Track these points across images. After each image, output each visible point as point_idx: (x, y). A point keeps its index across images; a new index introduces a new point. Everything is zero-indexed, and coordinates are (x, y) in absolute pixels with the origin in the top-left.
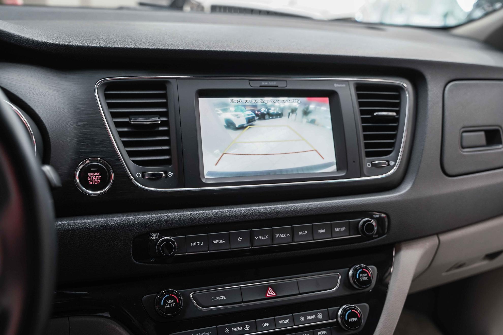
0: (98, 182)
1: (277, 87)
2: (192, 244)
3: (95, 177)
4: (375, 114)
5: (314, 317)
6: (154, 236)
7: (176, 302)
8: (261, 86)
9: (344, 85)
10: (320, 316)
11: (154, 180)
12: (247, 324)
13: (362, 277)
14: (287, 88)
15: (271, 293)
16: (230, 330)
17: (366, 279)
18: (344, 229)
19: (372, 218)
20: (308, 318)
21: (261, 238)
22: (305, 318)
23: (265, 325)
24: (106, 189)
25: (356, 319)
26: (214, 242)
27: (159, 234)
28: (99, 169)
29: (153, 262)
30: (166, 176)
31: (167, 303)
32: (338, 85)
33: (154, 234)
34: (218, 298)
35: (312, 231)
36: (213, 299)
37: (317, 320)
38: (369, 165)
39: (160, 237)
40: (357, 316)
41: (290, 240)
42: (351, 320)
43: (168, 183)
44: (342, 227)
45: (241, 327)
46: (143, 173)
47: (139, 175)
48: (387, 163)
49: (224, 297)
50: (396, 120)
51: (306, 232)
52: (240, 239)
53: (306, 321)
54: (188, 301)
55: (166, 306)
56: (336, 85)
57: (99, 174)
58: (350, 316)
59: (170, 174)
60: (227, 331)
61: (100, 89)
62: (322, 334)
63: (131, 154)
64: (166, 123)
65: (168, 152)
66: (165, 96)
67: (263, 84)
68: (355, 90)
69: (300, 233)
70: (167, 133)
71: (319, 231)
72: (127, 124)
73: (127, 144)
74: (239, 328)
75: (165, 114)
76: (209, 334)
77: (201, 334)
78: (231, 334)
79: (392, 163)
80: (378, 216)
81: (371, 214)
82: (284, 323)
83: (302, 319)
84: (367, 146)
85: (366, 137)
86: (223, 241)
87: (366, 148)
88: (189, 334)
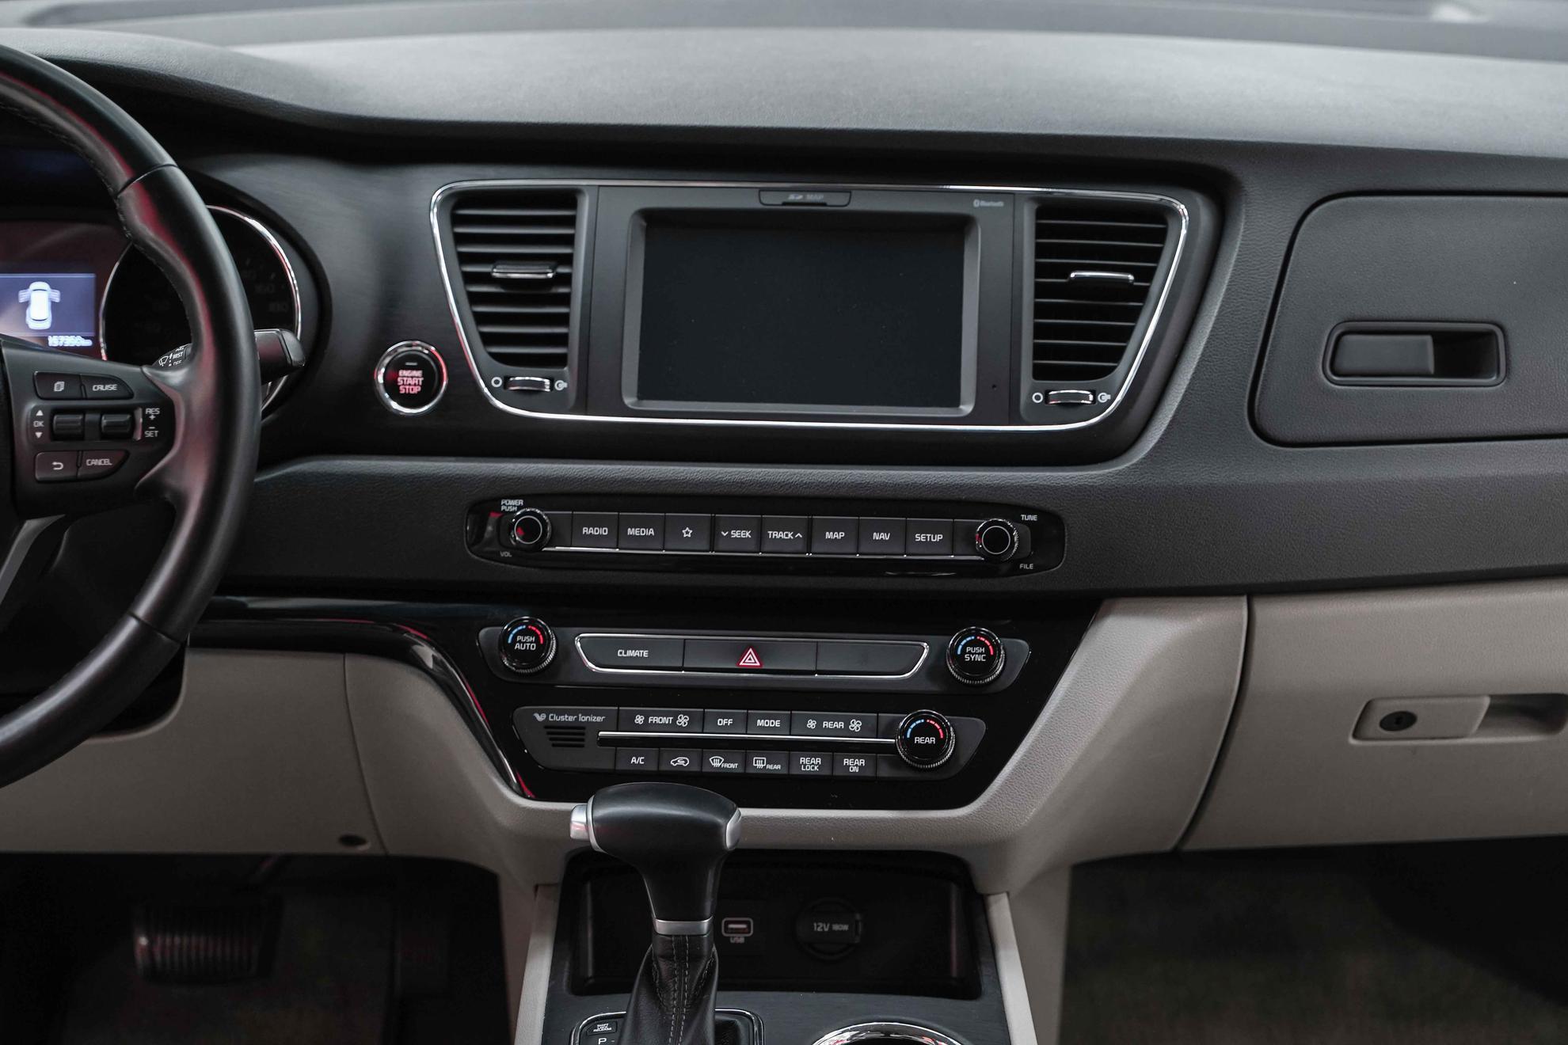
0: (417, 390)
1: (824, 204)
2: (585, 530)
3: (411, 380)
4: (1073, 275)
5: (841, 725)
6: (510, 505)
7: (537, 641)
8: (785, 204)
9: (1000, 204)
10: (855, 725)
11: (530, 396)
12: (685, 714)
13: (970, 653)
14: (850, 208)
15: (750, 660)
16: (646, 720)
17: (980, 658)
18: (939, 537)
19: (1017, 520)
20: (826, 724)
21: (735, 534)
22: (819, 725)
23: (722, 722)
24: (426, 408)
25: (931, 740)
26: (630, 532)
27: (521, 502)
28: (421, 364)
29: (505, 560)
30: (552, 387)
31: (520, 642)
32: (984, 203)
33: (511, 502)
34: (631, 653)
35: (858, 535)
36: (621, 653)
37: (846, 732)
38: (1037, 398)
39: (519, 508)
41: (800, 547)
42: (919, 740)
43: (556, 402)
44: (935, 533)
45: (671, 718)
46: (506, 379)
47: (497, 382)
48: (1091, 397)
49: (645, 653)
50: (1142, 294)
51: (842, 535)
52: (687, 533)
53: (819, 730)
54: (566, 652)
55: (518, 646)
56: (977, 203)
57: (418, 373)
58: (918, 732)
59: (561, 385)
60: (639, 720)
61: (442, 205)
62: (854, 765)
63: (488, 340)
64: (566, 280)
65: (562, 340)
66: (571, 222)
67: (792, 197)
68: (1034, 217)
69: (829, 535)
70: (565, 300)
71: (876, 536)
72: (486, 278)
73: (481, 319)
74: (665, 720)
75: (568, 260)
76: (599, 719)
77: (583, 719)
78: (646, 727)
79: (1104, 397)
80: (1034, 518)
81: (1013, 510)
82: (768, 725)
83: (812, 724)
84: (1039, 352)
85: (1039, 331)
86: (651, 532)
87: (1036, 355)
88: (559, 713)
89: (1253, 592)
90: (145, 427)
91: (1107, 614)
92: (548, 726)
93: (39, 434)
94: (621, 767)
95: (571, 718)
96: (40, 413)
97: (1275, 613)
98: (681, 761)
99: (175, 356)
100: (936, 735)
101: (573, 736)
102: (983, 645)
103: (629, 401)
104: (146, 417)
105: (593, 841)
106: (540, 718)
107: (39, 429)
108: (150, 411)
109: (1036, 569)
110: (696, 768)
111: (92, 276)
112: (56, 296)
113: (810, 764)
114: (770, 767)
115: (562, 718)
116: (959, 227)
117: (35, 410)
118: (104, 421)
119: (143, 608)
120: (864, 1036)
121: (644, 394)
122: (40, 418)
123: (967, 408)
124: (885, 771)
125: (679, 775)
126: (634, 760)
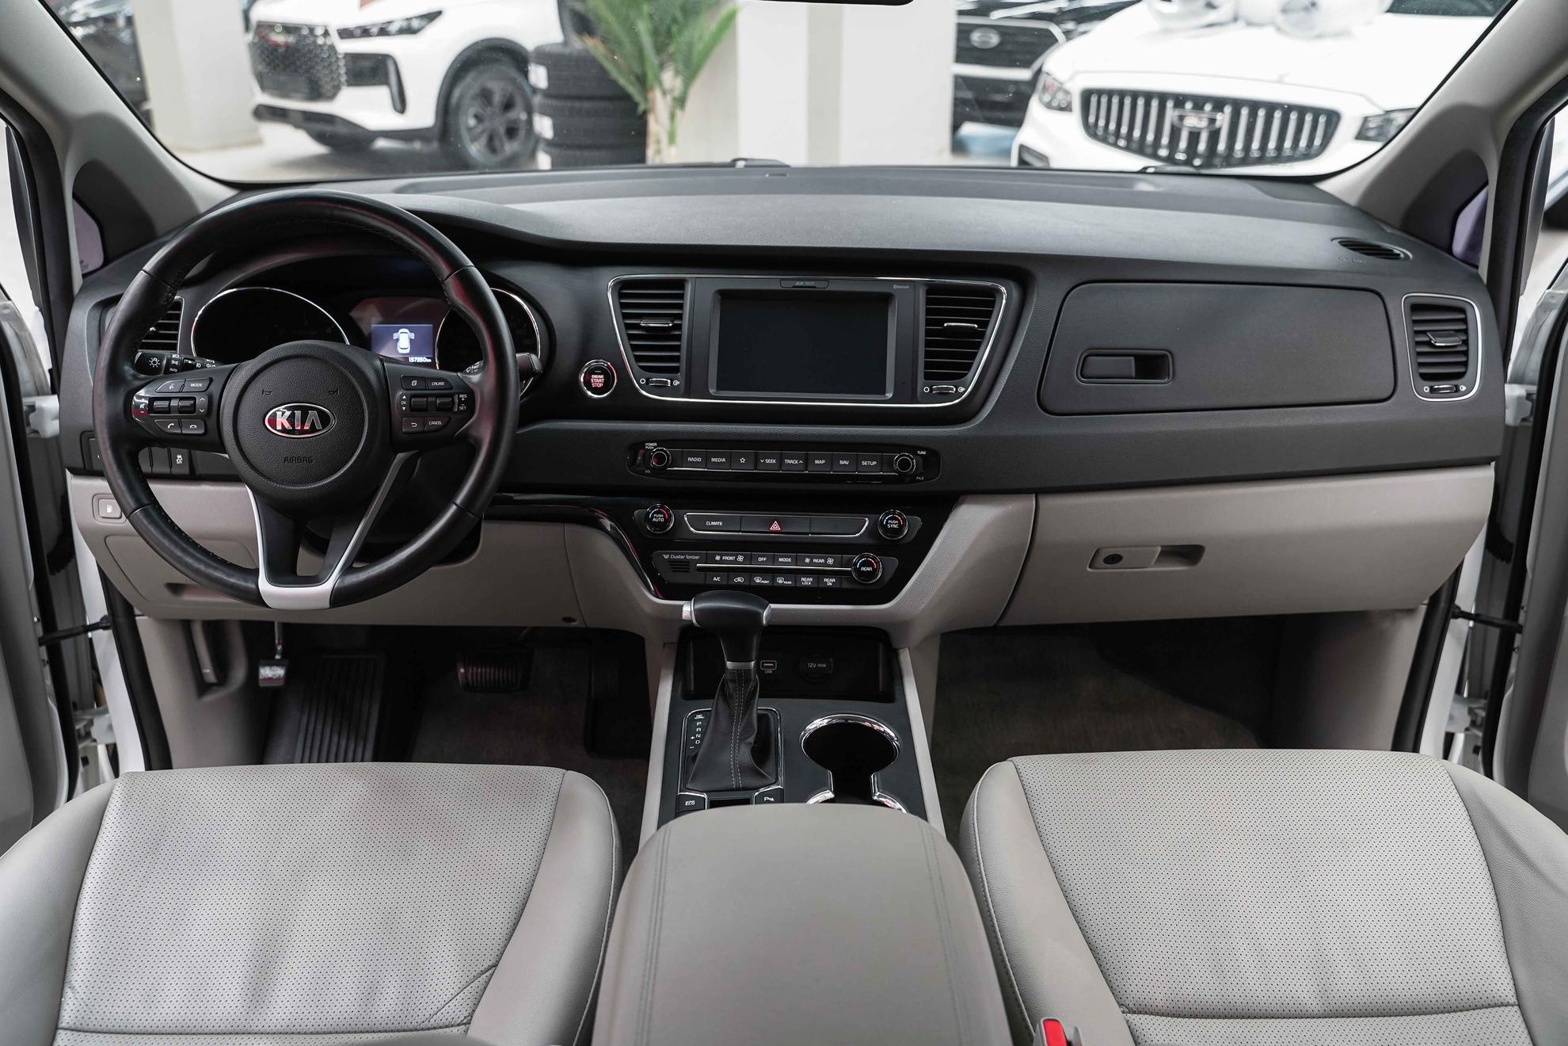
0: (601, 385)
1: (814, 287)
2: (689, 459)
3: (598, 380)
4: (945, 325)
5: (823, 561)
6: (650, 446)
7: (664, 517)
8: (794, 287)
9: (907, 287)
10: (830, 561)
11: (661, 389)
12: (741, 555)
13: (890, 523)
14: (828, 289)
15: (775, 527)
16: (721, 558)
17: (895, 526)
18: (874, 463)
19: (915, 454)
20: (815, 560)
21: (768, 461)
22: (811, 561)
23: (762, 559)
24: (606, 395)
25: (870, 569)
26: (713, 460)
27: (656, 444)
28: (603, 371)
29: (647, 475)
30: (672, 384)
31: (655, 517)
32: (899, 287)
33: (651, 444)
34: (714, 524)
35: (832, 462)
36: (708, 523)
37: (825, 564)
38: (926, 390)
39: (655, 447)
40: (872, 566)
41: (802, 468)
42: (863, 569)
43: (674, 392)
44: (872, 461)
45: (734, 557)
46: (647, 380)
47: (643, 381)
48: (955, 389)
49: (721, 523)
50: (982, 335)
51: (824, 461)
52: (743, 460)
53: (812, 564)
54: (679, 522)
55: (654, 520)
56: (895, 287)
57: (602, 376)
58: (862, 564)
59: (676, 383)
60: (718, 558)
61: (614, 287)
62: (830, 582)
63: (638, 359)
64: (679, 327)
65: (677, 359)
66: (681, 296)
67: (798, 284)
68: (925, 293)
69: (817, 462)
70: (678, 338)
71: (841, 462)
72: (637, 327)
73: (634, 348)
74: (731, 558)
75: (680, 317)
76: (697, 558)
77: (688, 557)
78: (721, 562)
79: (962, 389)
80: (924, 453)
81: (913, 449)
82: (785, 561)
83: (807, 560)
84: (927, 365)
85: (928, 354)
86: (724, 460)
87: (926, 368)
88: (676, 554)
89: (1039, 492)
90: (459, 405)
91: (962, 503)
92: (670, 561)
93: (404, 408)
94: (708, 582)
95: (682, 557)
96: (404, 397)
97: (1050, 503)
98: (739, 580)
99: (475, 367)
100: (873, 566)
101: (684, 566)
102: (896, 519)
103: (712, 391)
104: (460, 399)
105: (694, 621)
106: (666, 557)
107: (404, 406)
108: (462, 396)
109: (925, 480)
110: (747, 583)
111: (431, 325)
112: (413, 336)
113: (807, 581)
114: (785, 582)
115: (678, 557)
116: (886, 299)
117: (402, 395)
118: (438, 402)
119: (459, 500)
120: (834, 721)
121: (719, 388)
122: (404, 400)
123: (889, 395)
124: (845, 585)
125: (739, 587)
126: (715, 579)
